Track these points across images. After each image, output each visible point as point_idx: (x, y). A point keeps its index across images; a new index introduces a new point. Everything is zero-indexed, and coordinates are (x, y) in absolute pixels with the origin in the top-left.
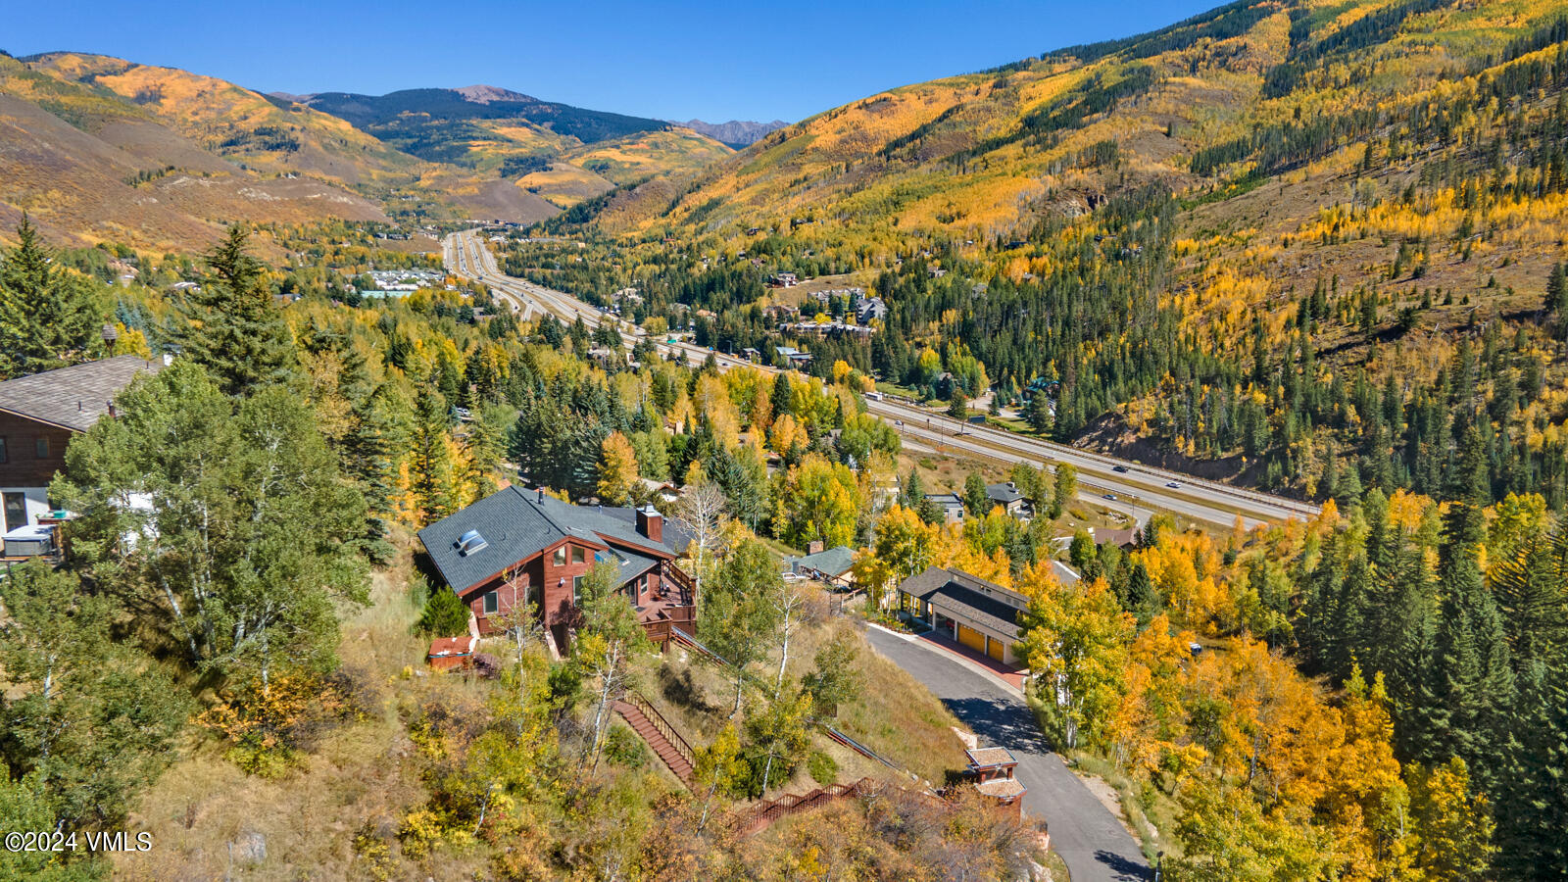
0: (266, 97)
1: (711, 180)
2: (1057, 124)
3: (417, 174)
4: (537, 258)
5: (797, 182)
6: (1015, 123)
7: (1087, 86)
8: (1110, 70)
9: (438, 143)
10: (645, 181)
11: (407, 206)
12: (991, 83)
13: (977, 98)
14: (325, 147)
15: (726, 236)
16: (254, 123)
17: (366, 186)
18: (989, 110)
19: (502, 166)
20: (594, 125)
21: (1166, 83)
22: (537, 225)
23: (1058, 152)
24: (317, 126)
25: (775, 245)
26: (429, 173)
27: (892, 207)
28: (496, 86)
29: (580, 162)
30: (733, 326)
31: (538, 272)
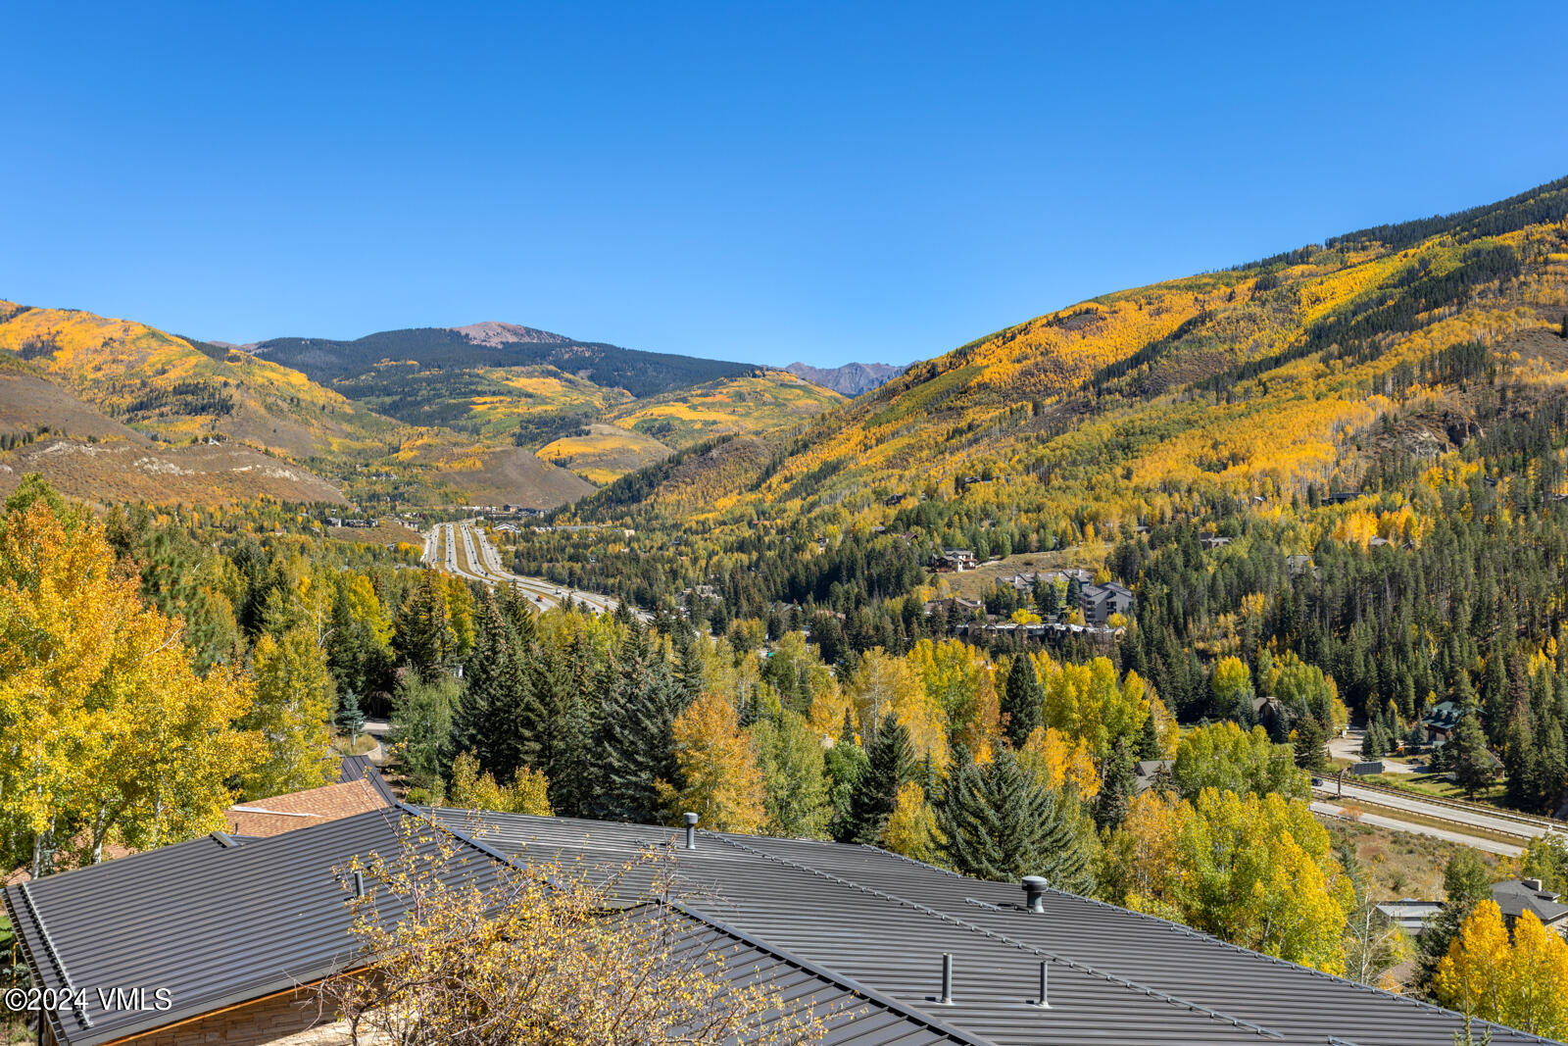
0: (193, 343)
1: (824, 435)
2: (1373, 326)
3: (395, 443)
4: (563, 550)
5: (958, 432)
6: (1294, 336)
7: (1408, 277)
8: (1444, 255)
9: (428, 401)
10: (725, 440)
11: (378, 488)
12: (1251, 283)
13: (1232, 305)
14: (269, 408)
15: (853, 508)
16: (175, 376)
17: (321, 461)
18: (1252, 319)
19: (517, 430)
20: (651, 372)
21: (1547, 262)
22: (564, 509)
23: (1385, 364)
24: (260, 380)
25: (933, 515)
26: (413, 441)
27: (1119, 453)
28: (513, 322)
29: (631, 422)
30: (877, 628)
31: (562, 567)
